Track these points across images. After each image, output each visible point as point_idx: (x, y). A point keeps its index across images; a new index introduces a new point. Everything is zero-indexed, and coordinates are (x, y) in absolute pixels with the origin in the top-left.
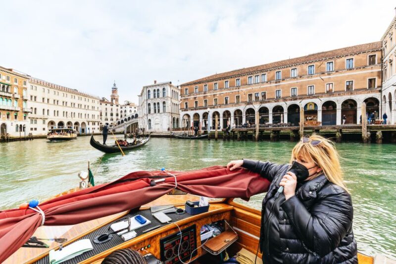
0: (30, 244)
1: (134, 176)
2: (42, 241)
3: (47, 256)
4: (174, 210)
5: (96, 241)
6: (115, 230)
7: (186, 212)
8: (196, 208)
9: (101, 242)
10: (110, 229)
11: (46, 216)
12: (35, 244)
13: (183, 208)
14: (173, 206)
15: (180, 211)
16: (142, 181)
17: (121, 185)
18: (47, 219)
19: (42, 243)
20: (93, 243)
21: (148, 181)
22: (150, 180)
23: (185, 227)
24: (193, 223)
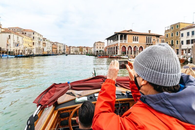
0: (70, 94)
1: (98, 77)
2: (74, 94)
3: (75, 99)
4: (121, 94)
5: (89, 98)
6: (95, 96)
7: (126, 96)
8: (130, 95)
9: (90, 99)
10: (94, 95)
11: (71, 87)
12: (72, 94)
13: (125, 94)
14: (121, 92)
15: (123, 95)
16: (101, 79)
17: (94, 80)
18: (71, 88)
19: (74, 95)
20: (88, 99)
21: (103, 80)
22: (104, 79)
23: (124, 102)
24: (128, 102)
